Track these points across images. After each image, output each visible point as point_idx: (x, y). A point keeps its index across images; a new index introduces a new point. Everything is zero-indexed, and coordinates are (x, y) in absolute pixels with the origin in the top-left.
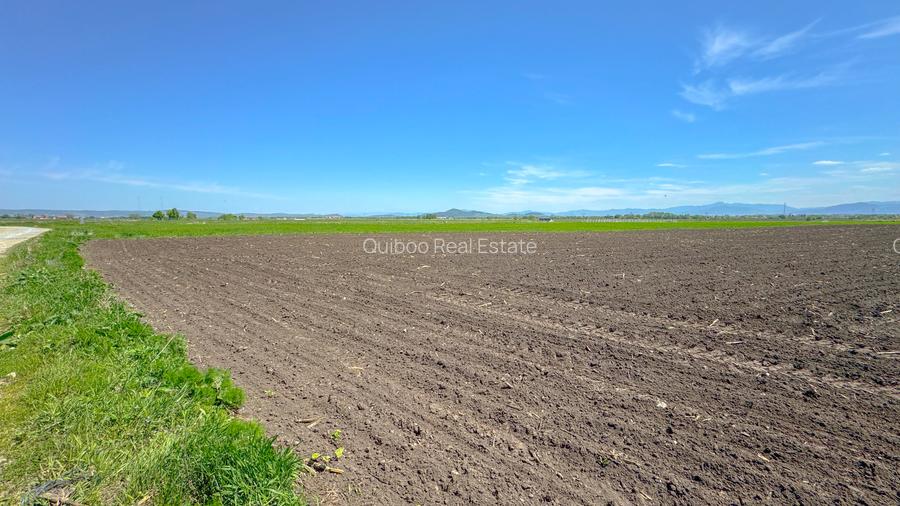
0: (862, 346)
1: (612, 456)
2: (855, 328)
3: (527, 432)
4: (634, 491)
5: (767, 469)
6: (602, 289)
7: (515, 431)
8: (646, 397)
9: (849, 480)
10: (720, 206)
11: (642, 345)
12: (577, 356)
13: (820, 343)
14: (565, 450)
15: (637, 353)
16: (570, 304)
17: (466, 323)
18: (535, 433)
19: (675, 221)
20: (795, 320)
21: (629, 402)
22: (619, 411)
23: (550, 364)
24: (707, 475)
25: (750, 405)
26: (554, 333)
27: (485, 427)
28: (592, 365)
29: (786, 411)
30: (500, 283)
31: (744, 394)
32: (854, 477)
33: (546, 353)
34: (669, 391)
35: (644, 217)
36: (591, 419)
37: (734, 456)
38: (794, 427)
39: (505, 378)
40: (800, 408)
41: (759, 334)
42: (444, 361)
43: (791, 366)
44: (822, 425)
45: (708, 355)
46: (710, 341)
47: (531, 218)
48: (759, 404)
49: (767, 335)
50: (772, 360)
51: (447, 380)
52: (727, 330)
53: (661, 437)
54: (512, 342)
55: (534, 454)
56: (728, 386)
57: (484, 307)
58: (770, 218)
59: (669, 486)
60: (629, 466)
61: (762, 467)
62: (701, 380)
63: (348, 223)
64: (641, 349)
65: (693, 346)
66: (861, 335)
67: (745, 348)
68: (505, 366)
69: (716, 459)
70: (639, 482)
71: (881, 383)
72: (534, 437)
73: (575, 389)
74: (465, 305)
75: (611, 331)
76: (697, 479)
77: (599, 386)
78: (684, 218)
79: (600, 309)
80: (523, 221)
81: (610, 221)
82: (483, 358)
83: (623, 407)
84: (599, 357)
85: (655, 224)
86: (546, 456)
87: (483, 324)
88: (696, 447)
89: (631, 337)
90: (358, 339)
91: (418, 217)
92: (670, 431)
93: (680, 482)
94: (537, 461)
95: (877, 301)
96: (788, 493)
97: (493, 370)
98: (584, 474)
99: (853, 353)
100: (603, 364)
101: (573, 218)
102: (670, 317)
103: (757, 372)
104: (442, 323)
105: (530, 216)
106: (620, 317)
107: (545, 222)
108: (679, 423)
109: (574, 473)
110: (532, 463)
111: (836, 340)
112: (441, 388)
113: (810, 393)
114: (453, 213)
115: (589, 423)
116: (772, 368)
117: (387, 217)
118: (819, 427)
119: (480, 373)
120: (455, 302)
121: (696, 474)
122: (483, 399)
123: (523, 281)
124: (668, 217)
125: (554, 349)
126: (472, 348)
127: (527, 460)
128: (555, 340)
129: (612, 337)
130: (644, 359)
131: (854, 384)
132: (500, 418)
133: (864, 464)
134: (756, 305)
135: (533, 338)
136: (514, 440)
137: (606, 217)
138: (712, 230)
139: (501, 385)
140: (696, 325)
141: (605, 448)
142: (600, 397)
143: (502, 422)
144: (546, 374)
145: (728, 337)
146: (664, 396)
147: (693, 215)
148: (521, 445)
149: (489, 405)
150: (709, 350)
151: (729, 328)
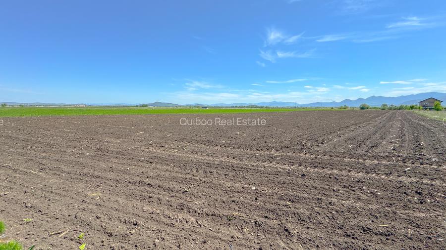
0: (318, 155)
1: (233, 215)
2: (316, 149)
3: (195, 212)
4: (242, 229)
5: (290, 207)
6: (230, 139)
7: (190, 212)
8: (248, 186)
9: (314, 205)
10: (275, 102)
11: (246, 163)
12: (218, 171)
13: (307, 155)
14: (213, 217)
15: (244, 167)
16: (216, 148)
17: (164, 161)
18: (199, 212)
19: (259, 109)
20: (299, 147)
21: (240, 189)
22: (236, 194)
23: (207, 177)
24: (270, 215)
25: (284, 183)
26: (208, 162)
27: (174, 213)
28: (225, 175)
29: (296, 183)
30: (183, 140)
31: (283, 179)
32: (316, 204)
33: (205, 172)
34: (256, 182)
35: (247, 107)
36: (224, 200)
37: (279, 205)
38: (298, 189)
39: (184, 187)
40: (300, 181)
41: (288, 154)
42: (151, 183)
43: (298, 165)
44: (307, 186)
45: (271, 165)
46: (271, 159)
47: (197, 107)
48: (287, 182)
49: (290, 154)
50: (292, 164)
51: (153, 192)
52: (277, 154)
53: (253, 202)
54: (188, 168)
55: (199, 222)
56: (277, 176)
57: (175, 153)
58: (291, 108)
59: (256, 223)
60: (240, 218)
61: (288, 207)
62: (268, 175)
63: (91, 109)
64: (246, 165)
65: (265, 161)
66: (318, 151)
67: (284, 160)
68: (185, 181)
69: (273, 207)
70: (244, 224)
71: (323, 168)
72: (199, 214)
73: (217, 187)
74: (164, 152)
75: (234, 158)
76: (266, 217)
77: (228, 184)
78: (262, 107)
79: (229, 149)
80: (194, 108)
81: (233, 108)
82: (173, 178)
83: (238, 192)
84: (228, 171)
85: (250, 110)
86: (204, 222)
87: (173, 161)
88: (266, 204)
89: (242, 160)
90: (97, 177)
91: (137, 106)
92: (256, 199)
93: (260, 220)
94: (200, 225)
95: (322, 138)
96: (296, 215)
97: (178, 184)
98: (221, 226)
99: (316, 158)
100: (230, 174)
101: (217, 107)
102: (257, 150)
103: (287, 169)
104: (151, 162)
105: (197, 106)
106: (237, 152)
107: (204, 109)
108: (260, 195)
109: (217, 226)
110: (198, 227)
111: (311, 154)
112: (150, 197)
113: (303, 175)
114: (157, 104)
115: (224, 202)
116: (292, 167)
117: (118, 106)
118: (306, 187)
119: (171, 187)
120: (158, 151)
121: (266, 215)
122: (173, 199)
123: (195, 138)
124: (256, 107)
125: (208, 170)
126: (167, 174)
127: (195, 226)
128: (209, 165)
129: (234, 161)
130: (247, 169)
131: (316, 170)
132: (182, 207)
133: (318, 199)
134: (287, 142)
135: (198, 165)
136: (189, 217)
137: (232, 107)
138: (271, 113)
139: (183, 190)
140: (266, 152)
141: (230, 212)
142: (229, 189)
143: (183, 209)
144: (204, 182)
145: (277, 156)
146: (254, 184)
147: (265, 106)
148: (193, 219)
149: (175, 202)
150: (271, 162)
151: (278, 152)
